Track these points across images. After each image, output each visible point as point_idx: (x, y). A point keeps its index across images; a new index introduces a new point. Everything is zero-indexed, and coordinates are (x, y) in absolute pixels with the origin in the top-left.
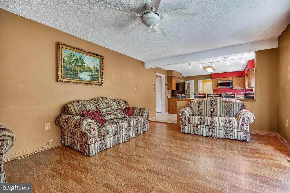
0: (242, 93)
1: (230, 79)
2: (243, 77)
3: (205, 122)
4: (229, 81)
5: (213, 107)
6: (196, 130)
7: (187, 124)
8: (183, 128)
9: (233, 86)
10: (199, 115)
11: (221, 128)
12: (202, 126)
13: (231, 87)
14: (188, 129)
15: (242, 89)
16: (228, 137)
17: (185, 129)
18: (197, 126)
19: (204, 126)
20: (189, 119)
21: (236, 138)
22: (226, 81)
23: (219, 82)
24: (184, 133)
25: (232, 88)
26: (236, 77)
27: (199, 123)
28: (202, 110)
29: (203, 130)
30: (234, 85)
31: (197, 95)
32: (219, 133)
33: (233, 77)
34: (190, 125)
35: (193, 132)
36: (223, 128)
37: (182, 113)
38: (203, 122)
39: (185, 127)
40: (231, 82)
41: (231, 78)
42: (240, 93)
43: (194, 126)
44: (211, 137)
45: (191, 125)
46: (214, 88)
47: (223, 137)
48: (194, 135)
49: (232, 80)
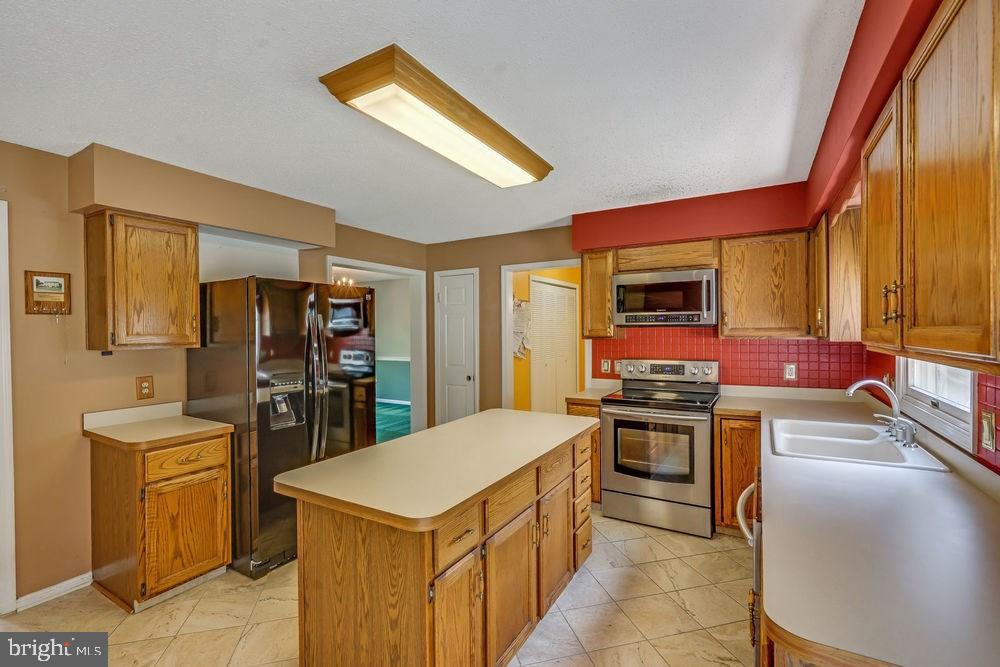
0: (790, 372)
1: (699, 252)
2: (799, 239)
4: (691, 267)
9: (721, 314)
13: (708, 317)
15: (793, 336)
22: (675, 268)
23: (620, 279)
25: (715, 330)
26: (743, 242)
30: (728, 306)
33: (720, 239)
40: (706, 276)
41: (708, 246)
42: (781, 370)
46: (588, 325)
49: (715, 263)
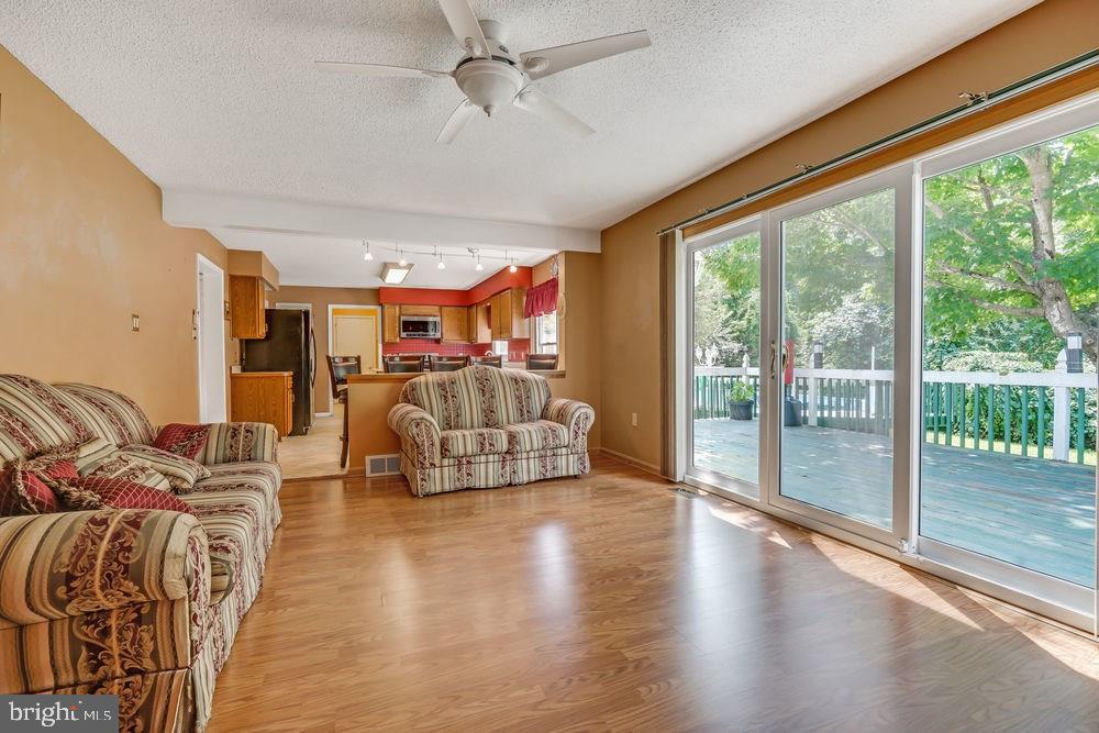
1: (433, 310)
2: (468, 310)
3: (495, 443)
4: (431, 315)
5: (487, 396)
6: (468, 474)
7: (437, 462)
8: (423, 480)
9: (442, 335)
10: (450, 428)
11: (532, 454)
12: (483, 458)
13: (437, 335)
14: (441, 477)
15: (464, 343)
16: (549, 476)
17: (432, 479)
18: (469, 462)
19: (491, 458)
20: (444, 443)
21: (564, 474)
22: (424, 315)
23: (402, 318)
24: (427, 495)
25: (438, 341)
27: (476, 449)
28: (458, 409)
29: (487, 472)
30: (444, 332)
31: (397, 359)
32: (528, 469)
33: (441, 306)
34: (446, 462)
35: (458, 485)
36: (537, 454)
37: (418, 425)
38: (491, 445)
39: (432, 475)
41: (437, 308)
43: (460, 463)
44: (510, 485)
45: (451, 461)
46: (387, 338)
47: (538, 478)
48: (460, 494)
49: (439, 315)
